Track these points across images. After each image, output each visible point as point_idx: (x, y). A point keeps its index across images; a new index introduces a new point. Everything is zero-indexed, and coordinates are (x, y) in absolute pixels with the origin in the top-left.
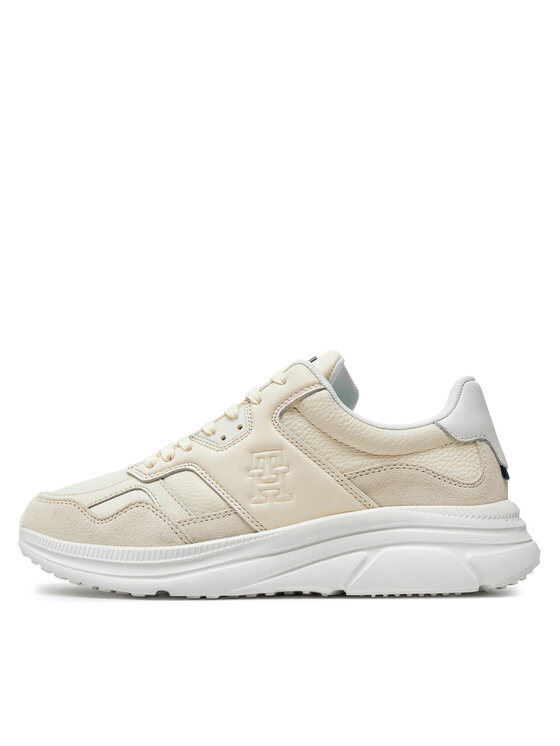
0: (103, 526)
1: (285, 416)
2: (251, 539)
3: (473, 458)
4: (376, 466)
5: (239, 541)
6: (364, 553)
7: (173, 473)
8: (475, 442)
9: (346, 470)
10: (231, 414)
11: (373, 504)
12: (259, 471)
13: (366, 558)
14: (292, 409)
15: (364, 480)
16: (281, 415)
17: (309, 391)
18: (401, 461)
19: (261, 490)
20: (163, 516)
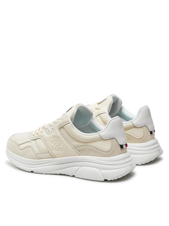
0: (21, 151)
1: (61, 129)
2: (53, 160)
3: (109, 144)
4: (82, 145)
5: (50, 160)
6: (78, 167)
7: (38, 139)
8: (110, 139)
9: (75, 145)
10: (51, 125)
11: (81, 155)
12: (55, 143)
13: (79, 168)
14: (62, 127)
15: (79, 148)
16: (60, 128)
17: (66, 124)
18: (88, 144)
19: (55, 148)
20: (34, 151)
